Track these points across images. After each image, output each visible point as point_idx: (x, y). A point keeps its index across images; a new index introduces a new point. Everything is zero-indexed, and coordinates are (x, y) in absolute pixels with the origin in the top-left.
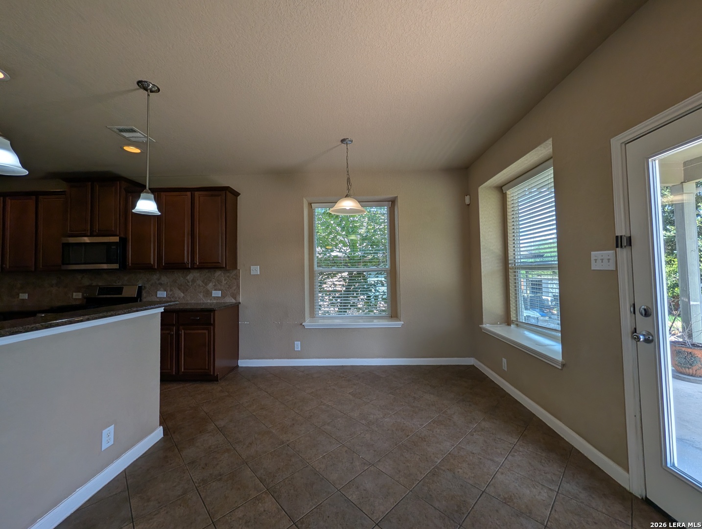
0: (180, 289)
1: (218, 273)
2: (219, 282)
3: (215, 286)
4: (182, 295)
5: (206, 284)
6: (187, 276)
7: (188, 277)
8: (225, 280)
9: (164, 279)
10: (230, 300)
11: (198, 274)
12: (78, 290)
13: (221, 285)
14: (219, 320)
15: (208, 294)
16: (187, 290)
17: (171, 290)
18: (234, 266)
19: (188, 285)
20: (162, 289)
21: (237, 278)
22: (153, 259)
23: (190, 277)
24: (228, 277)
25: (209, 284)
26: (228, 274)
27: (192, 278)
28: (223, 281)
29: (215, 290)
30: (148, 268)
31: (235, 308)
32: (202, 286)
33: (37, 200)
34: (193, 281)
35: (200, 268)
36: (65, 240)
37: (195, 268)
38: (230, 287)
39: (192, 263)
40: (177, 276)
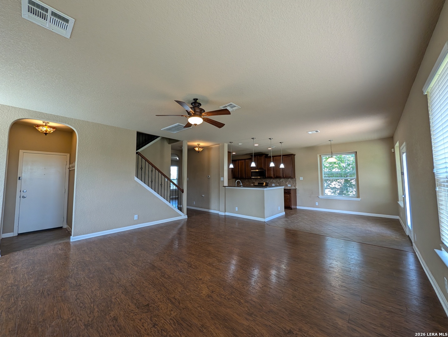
0: (278, 184)
1: (289, 179)
2: (290, 182)
5: (286, 183)
9: (274, 181)
10: (293, 188)
11: (284, 180)
14: (292, 192)
15: (287, 185)
17: (276, 184)
18: (294, 177)
20: (273, 184)
21: (295, 181)
22: (272, 176)
23: (281, 180)
24: (292, 180)
29: (289, 184)
30: (271, 178)
31: (295, 190)
33: (245, 161)
34: (282, 182)
35: (285, 178)
36: (252, 171)
37: (283, 178)
38: (293, 184)
39: (283, 176)
40: (278, 180)
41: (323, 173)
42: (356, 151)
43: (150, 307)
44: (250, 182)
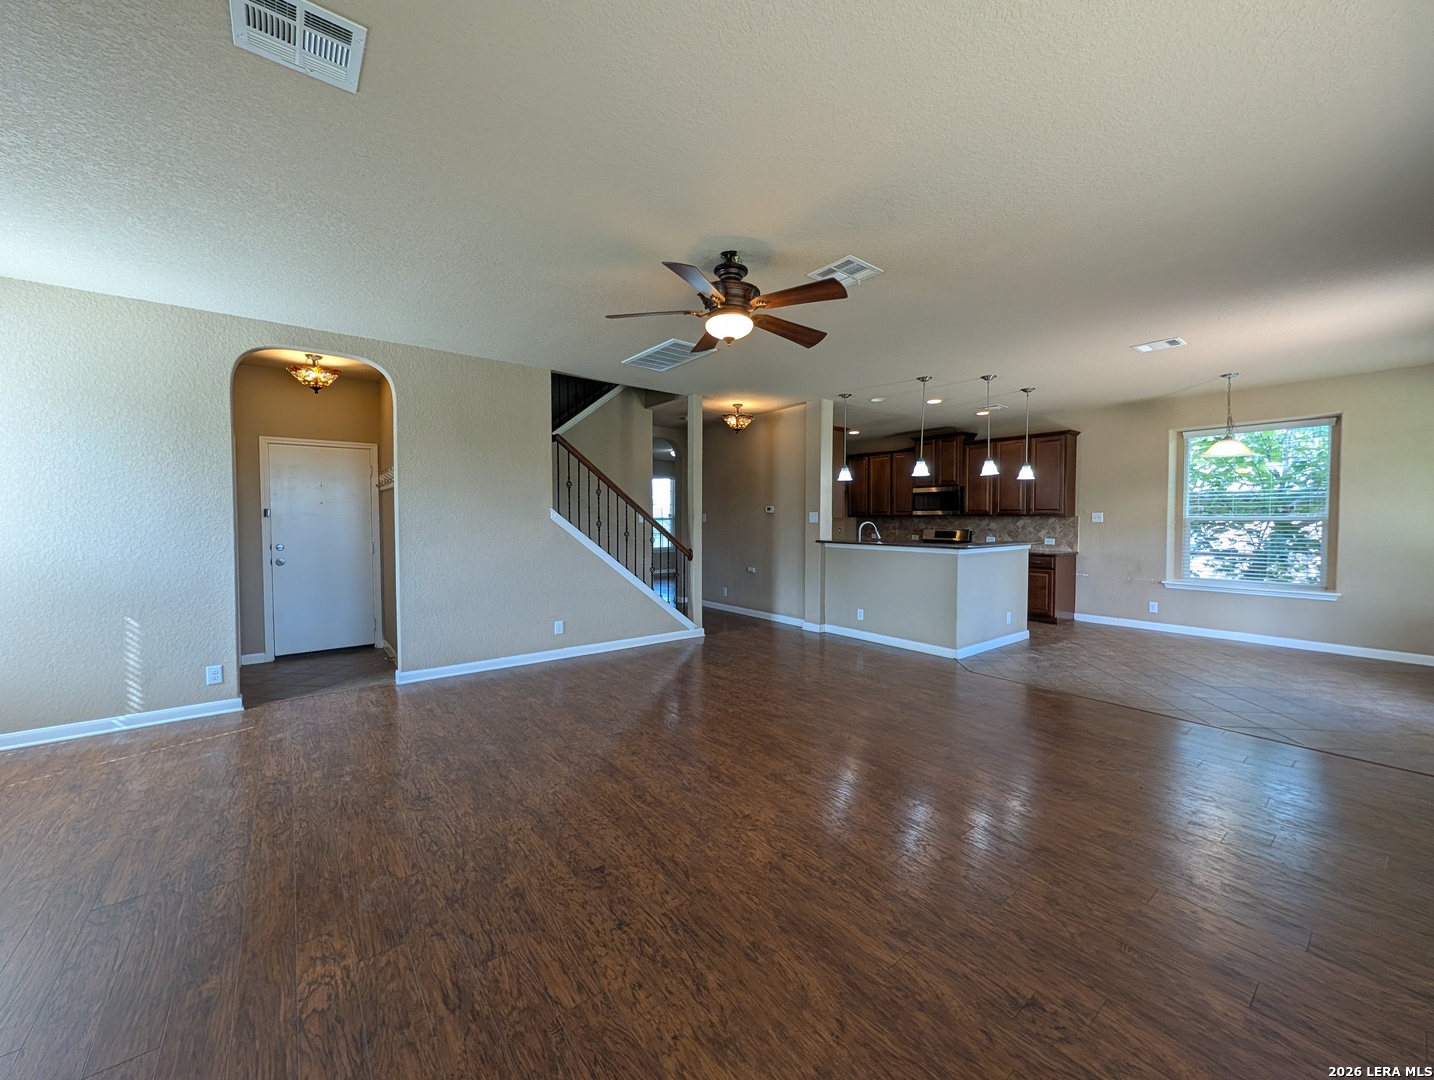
0: (1009, 535)
1: (1052, 520)
2: (1053, 529)
3: (1048, 533)
5: (1038, 531)
6: (1016, 522)
7: (1018, 524)
8: (1060, 527)
9: (994, 525)
10: (1065, 549)
11: (1028, 521)
13: (1055, 532)
14: (1059, 566)
15: (1040, 541)
16: (1017, 537)
17: (1000, 536)
18: (1071, 512)
19: (1019, 533)
20: (991, 534)
21: (1075, 525)
22: (988, 507)
23: (1021, 523)
24: (1064, 524)
25: (1041, 531)
26: (1064, 521)
27: (1022, 525)
28: (1057, 528)
29: (1049, 537)
30: (983, 514)
31: (1072, 557)
32: (1034, 533)
33: (892, 457)
34: (1024, 527)
35: (1034, 515)
36: (915, 490)
37: (1029, 515)
38: (1066, 535)
39: (1029, 509)
40: (1007, 522)
41: (1187, 498)
42: (1338, 412)
43: (608, 874)
44: (906, 529)
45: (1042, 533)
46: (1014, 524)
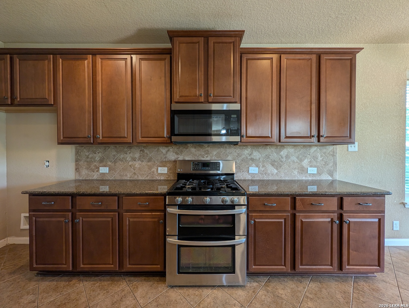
0: (273, 165)
1: (314, 149)
2: (315, 158)
3: (310, 162)
4: (275, 171)
5: (301, 160)
6: (281, 151)
7: (282, 153)
8: (321, 156)
9: (256, 154)
10: (326, 178)
11: (293, 150)
12: (163, 164)
13: (317, 162)
15: (303, 170)
16: (280, 167)
17: (263, 166)
19: (282, 162)
20: (253, 165)
21: (334, 154)
23: (284, 152)
24: (325, 153)
25: (304, 160)
26: (324, 150)
27: (286, 154)
28: (319, 157)
29: (311, 166)
32: (297, 162)
34: (287, 157)
38: (326, 164)
45: (305, 163)
46: (278, 153)
